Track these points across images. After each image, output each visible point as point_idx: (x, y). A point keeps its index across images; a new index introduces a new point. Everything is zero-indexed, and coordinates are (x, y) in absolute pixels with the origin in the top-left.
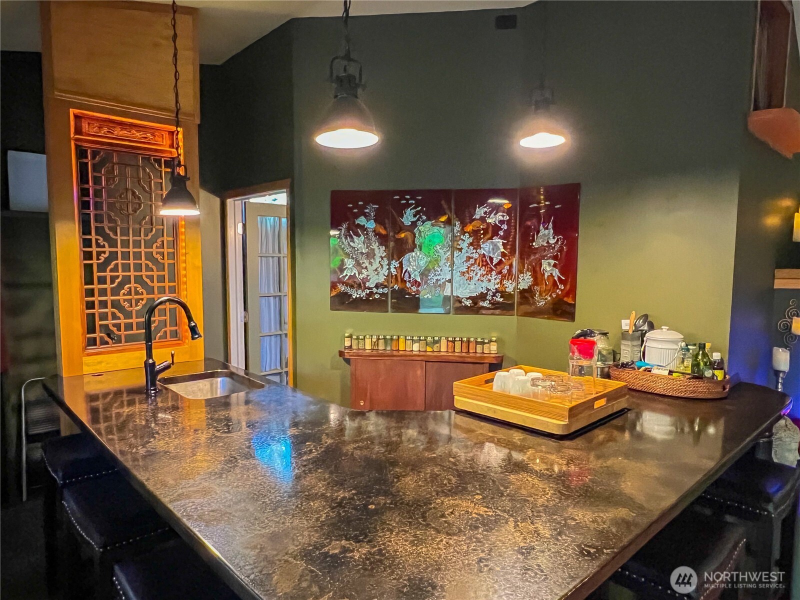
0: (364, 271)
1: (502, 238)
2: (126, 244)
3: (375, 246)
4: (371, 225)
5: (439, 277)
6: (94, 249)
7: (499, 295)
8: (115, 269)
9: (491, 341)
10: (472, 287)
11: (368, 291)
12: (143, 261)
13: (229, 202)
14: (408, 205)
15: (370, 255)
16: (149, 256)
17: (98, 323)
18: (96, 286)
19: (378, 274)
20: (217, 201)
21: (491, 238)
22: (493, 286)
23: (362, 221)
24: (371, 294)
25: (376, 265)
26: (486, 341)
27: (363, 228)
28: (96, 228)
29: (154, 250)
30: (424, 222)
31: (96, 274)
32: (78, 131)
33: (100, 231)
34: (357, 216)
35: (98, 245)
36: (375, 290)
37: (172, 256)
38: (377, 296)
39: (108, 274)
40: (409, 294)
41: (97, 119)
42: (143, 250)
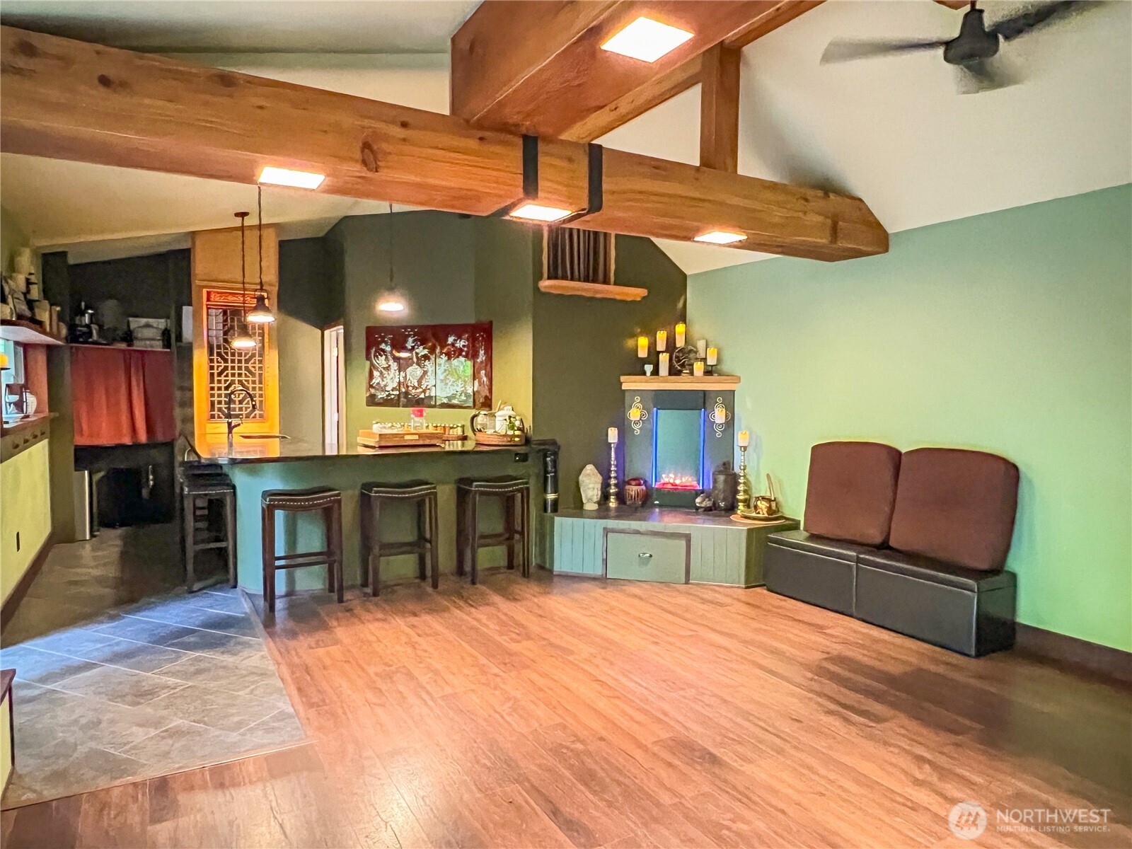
0: (385, 379)
1: (464, 356)
2: (233, 361)
3: (391, 362)
4: (388, 349)
5: (428, 383)
6: (215, 364)
7: (463, 395)
8: (227, 376)
9: (458, 426)
10: (448, 389)
11: (387, 393)
12: (243, 372)
13: (327, 332)
14: (409, 336)
15: (388, 368)
16: (247, 369)
17: (217, 406)
18: (216, 385)
19: (393, 382)
21: (458, 357)
22: (460, 389)
23: (383, 346)
24: (389, 395)
25: (392, 375)
26: (455, 426)
27: (384, 351)
28: (217, 352)
29: (250, 365)
30: (419, 346)
31: (216, 378)
32: (208, 300)
33: (219, 354)
34: (380, 343)
35: (218, 362)
36: (391, 392)
37: (260, 368)
38: (393, 397)
39: (223, 378)
40: (411, 395)
41: (218, 293)
42: (243, 365)
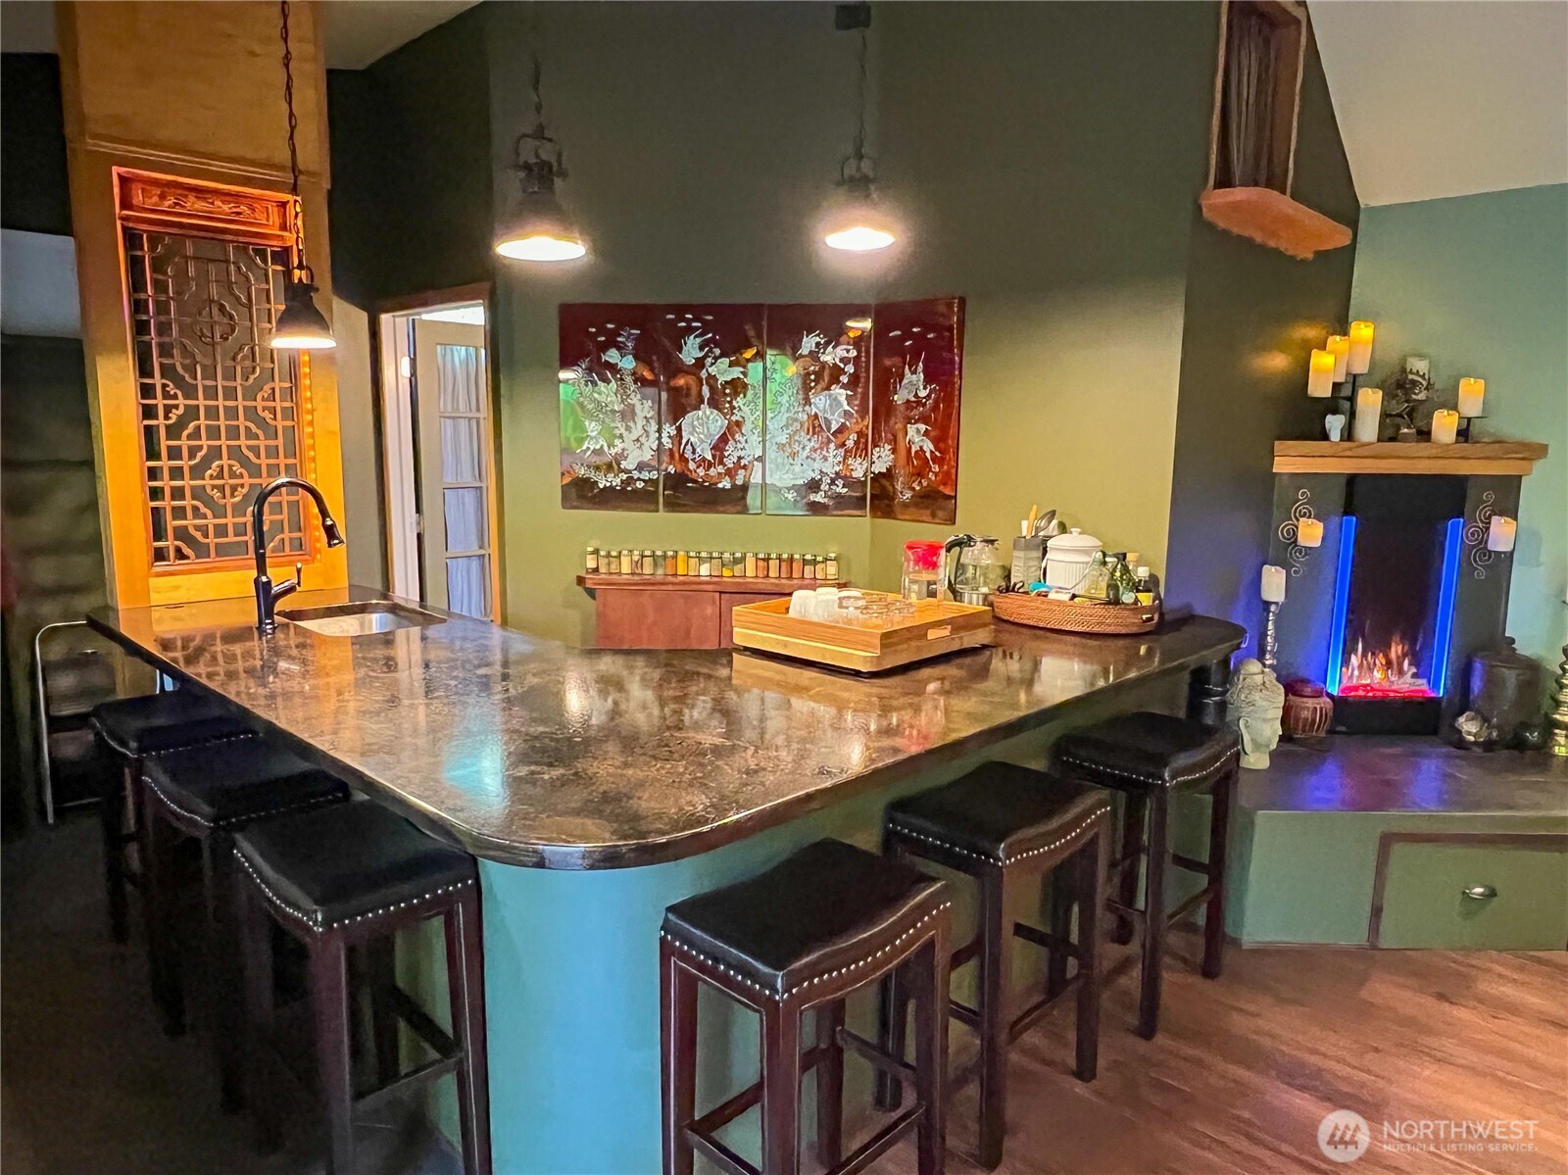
0: (617, 442)
1: (844, 387)
2: (210, 392)
3: (635, 400)
4: (628, 363)
5: (742, 453)
6: (160, 402)
7: (840, 482)
8: (196, 434)
9: (826, 560)
10: (797, 468)
11: (625, 476)
12: (242, 422)
13: (385, 318)
14: (690, 330)
15: (628, 414)
16: (252, 414)
17: (171, 523)
18: (164, 463)
19: (640, 448)
20: (364, 316)
21: (828, 388)
22: (831, 466)
23: (612, 356)
24: (630, 480)
25: (637, 432)
26: (820, 559)
27: (613, 367)
28: (162, 365)
29: (259, 404)
30: (716, 359)
31: (164, 444)
32: (126, 204)
33: (166, 371)
34: (604, 347)
35: (166, 395)
36: (636, 474)
37: (289, 413)
38: (640, 485)
39: (184, 443)
40: (695, 482)
41: (156, 183)
42: (241, 403)
